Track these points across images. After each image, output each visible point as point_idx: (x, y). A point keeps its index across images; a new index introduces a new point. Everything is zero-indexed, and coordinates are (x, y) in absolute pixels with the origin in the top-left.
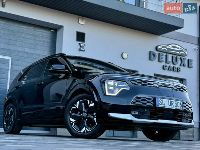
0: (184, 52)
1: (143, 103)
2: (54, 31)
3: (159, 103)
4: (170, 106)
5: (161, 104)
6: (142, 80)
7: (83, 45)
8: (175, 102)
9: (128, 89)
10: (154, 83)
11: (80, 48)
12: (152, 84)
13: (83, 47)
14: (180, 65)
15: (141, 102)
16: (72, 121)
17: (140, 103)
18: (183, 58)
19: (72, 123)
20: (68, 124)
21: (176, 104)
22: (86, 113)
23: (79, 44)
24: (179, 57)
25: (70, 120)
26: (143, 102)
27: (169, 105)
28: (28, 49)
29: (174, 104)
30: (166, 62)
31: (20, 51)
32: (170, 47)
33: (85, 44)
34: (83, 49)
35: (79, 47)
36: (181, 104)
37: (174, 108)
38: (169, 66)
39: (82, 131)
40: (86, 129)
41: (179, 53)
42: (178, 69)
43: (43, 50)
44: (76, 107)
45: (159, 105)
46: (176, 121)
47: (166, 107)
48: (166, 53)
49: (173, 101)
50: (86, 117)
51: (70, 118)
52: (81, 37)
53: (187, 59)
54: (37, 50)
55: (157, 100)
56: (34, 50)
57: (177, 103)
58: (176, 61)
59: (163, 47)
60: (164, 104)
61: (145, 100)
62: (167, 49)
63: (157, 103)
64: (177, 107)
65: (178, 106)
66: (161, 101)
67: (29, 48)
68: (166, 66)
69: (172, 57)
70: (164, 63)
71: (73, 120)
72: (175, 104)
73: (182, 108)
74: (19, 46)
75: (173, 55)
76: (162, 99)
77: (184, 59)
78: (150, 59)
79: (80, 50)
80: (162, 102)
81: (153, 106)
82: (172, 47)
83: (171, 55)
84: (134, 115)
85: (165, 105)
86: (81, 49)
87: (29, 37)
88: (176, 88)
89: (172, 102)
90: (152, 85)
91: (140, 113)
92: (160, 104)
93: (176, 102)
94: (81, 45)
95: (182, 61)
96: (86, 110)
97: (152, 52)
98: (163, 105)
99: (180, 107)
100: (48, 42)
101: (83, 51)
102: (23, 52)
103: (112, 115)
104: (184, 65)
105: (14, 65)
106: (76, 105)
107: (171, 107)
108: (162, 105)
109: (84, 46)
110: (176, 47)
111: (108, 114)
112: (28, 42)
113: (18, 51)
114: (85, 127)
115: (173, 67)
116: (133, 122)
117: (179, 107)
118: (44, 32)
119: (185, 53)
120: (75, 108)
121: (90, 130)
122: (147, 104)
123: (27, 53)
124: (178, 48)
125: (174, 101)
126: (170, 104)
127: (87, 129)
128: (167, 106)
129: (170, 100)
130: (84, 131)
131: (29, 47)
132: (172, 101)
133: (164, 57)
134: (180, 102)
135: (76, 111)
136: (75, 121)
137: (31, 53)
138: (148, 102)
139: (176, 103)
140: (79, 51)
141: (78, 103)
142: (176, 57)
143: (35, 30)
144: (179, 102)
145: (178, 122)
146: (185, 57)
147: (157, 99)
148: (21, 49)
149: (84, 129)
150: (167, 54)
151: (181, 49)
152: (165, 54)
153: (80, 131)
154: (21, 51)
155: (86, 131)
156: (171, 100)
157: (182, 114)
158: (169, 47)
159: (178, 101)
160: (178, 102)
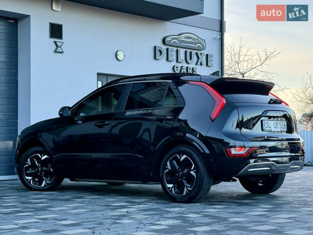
0: (200, 43)
14: (197, 64)
18: (199, 52)
23: (55, 42)
24: (195, 52)
30: (177, 61)
32: (182, 38)
33: (63, 43)
34: (61, 50)
35: (55, 47)
38: (182, 67)
41: (194, 46)
42: (194, 70)
48: (177, 47)
52: (56, 31)
53: (205, 54)
58: (191, 59)
59: (173, 39)
62: (179, 41)
68: (177, 67)
69: (186, 52)
70: (174, 63)
75: (187, 50)
77: (201, 54)
78: (155, 58)
79: (55, 51)
82: (185, 38)
83: (184, 50)
86: (58, 50)
94: (58, 43)
95: (198, 58)
97: (158, 47)
101: (61, 53)
104: (201, 64)
109: (62, 45)
110: (190, 38)
115: (187, 67)
119: (203, 46)
124: (194, 39)
133: (174, 53)
142: (191, 52)
146: (203, 52)
150: (178, 49)
151: (197, 39)
152: (175, 49)
158: (180, 38)
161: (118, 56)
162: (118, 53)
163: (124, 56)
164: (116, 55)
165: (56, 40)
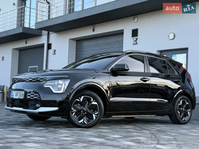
4: (16, 97)
29: (19, 95)
36: (24, 94)
47: (14, 98)
57: (20, 93)
80: (12, 94)
99: (22, 97)
108: (12, 96)
125: (19, 92)
134: (22, 92)
145: (24, 109)
156: (17, 92)
157: (28, 102)
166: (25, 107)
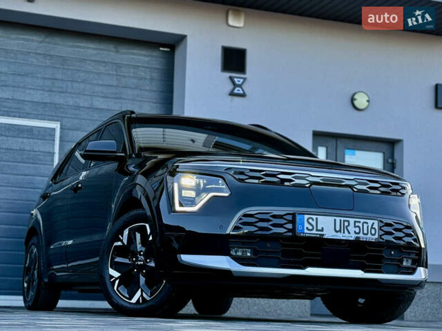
1: (261, 229)
2: (169, 50)
3: (306, 225)
4: (338, 234)
5: (310, 227)
6: (264, 171)
7: (242, 80)
8: (355, 222)
9: (227, 195)
10: (296, 178)
11: (234, 89)
12: (290, 181)
13: (240, 86)
15: (257, 224)
16: (113, 277)
17: (253, 229)
19: (114, 281)
20: (106, 283)
21: (358, 227)
22: (143, 255)
23: (231, 77)
25: (110, 273)
26: (261, 224)
27: (337, 232)
28: (101, 100)
29: (351, 228)
31: (81, 105)
33: (245, 79)
34: (241, 92)
35: (230, 87)
36: (376, 226)
37: (352, 237)
39: (134, 300)
40: (142, 295)
43: (139, 99)
44: (122, 241)
45: (306, 231)
46: (361, 271)
47: (325, 237)
49: (348, 221)
50: (144, 266)
51: (110, 269)
52: (234, 60)
54: (123, 101)
55: (300, 219)
56: (118, 101)
57: (361, 225)
60: (319, 228)
61: (268, 220)
63: (299, 228)
64: (361, 235)
65: (365, 232)
66: (310, 221)
67: (103, 97)
71: (116, 274)
72: (355, 227)
73: (376, 236)
74: (79, 94)
76: (314, 217)
78: (437, 106)
79: (232, 94)
80: (314, 223)
81: (290, 234)
84: (237, 259)
85: (322, 230)
86: (236, 91)
87: (102, 69)
88: (364, 187)
89: (346, 224)
90: (292, 181)
91: (255, 252)
92: (307, 228)
93: (360, 222)
94: (236, 80)
96: (143, 249)
98: (317, 230)
99: (369, 235)
100: (152, 79)
101: (243, 95)
102: (88, 108)
103: (187, 258)
105: (68, 142)
106: (122, 236)
107: (340, 236)
108: (314, 232)
109: (243, 83)
111: (178, 256)
112: (100, 82)
113: (78, 108)
114: (140, 290)
116: (234, 275)
117: (367, 234)
118: (142, 55)
120: (119, 243)
121: (150, 297)
122: (271, 229)
123: (97, 109)
125: (352, 221)
126: (338, 229)
127: (144, 295)
128: (329, 234)
129: (338, 219)
130: (139, 299)
131: (102, 95)
132: (344, 221)
134: (370, 222)
135: (122, 251)
136: (119, 274)
137: (110, 108)
138: (275, 225)
139: (357, 224)
140: (230, 97)
141: (126, 232)
143: (117, 52)
144: (367, 223)
145: (366, 272)
147: (298, 217)
148: (83, 102)
149: (139, 293)
153: (131, 300)
154: (82, 107)
155: (143, 298)
156: (342, 219)
157: (379, 252)
159: (365, 220)
160: (364, 223)
161: (355, 102)
162: (356, 97)
163: (368, 101)
164: (353, 100)
165: (233, 75)
166: (370, 267)
